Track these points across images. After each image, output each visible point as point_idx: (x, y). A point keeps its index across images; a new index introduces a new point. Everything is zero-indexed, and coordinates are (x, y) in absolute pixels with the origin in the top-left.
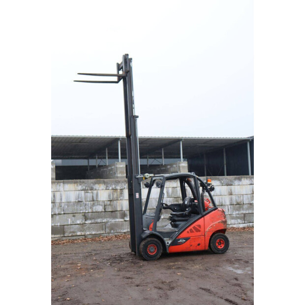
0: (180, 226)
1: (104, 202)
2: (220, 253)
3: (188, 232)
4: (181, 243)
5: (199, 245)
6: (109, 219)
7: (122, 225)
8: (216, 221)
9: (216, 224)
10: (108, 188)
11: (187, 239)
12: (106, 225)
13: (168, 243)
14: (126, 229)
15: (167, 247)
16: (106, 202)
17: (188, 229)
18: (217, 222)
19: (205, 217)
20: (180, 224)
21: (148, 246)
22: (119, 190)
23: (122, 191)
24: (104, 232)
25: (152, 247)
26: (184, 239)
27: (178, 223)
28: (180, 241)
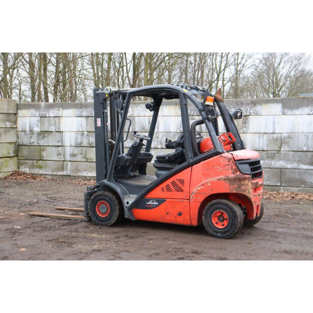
2: (218, 237)
3: (163, 189)
4: (151, 207)
5: (180, 214)
8: (213, 176)
9: (212, 183)
11: (161, 201)
13: (128, 203)
15: (126, 209)
17: (164, 185)
18: (215, 179)
19: (194, 167)
21: (97, 202)
25: (103, 206)
26: (156, 201)
28: (149, 203)
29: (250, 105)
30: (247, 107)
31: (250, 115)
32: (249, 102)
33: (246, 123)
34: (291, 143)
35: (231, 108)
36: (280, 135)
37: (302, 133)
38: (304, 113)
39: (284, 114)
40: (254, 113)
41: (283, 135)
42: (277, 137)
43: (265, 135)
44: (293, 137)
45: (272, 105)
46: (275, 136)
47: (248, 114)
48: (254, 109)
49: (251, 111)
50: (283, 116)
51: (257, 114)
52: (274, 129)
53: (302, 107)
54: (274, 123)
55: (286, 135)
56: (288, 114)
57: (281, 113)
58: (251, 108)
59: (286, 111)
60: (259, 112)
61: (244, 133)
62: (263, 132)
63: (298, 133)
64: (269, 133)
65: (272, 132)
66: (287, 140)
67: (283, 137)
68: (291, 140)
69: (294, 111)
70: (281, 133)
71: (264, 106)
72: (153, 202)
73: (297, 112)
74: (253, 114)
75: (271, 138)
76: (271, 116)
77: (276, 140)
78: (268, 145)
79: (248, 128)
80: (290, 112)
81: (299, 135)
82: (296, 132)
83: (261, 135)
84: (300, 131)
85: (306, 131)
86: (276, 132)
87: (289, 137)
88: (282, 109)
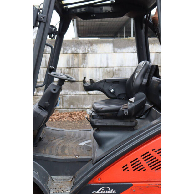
0: (109, 144)
1: (61, 69)
3: (125, 168)
6: (67, 91)
7: (85, 99)
10: (65, 51)
12: (64, 98)
14: (89, 104)
16: (63, 70)
17: (127, 160)
20: (110, 139)
22: (80, 54)
23: (86, 56)
24: (62, 107)
26: (112, 187)
27: (102, 134)
28: (98, 192)
29: (88, 45)
30: (86, 46)
31: (88, 53)
32: (87, 42)
33: (85, 59)
34: (120, 74)
35: (72, 47)
36: (112, 68)
37: (128, 66)
38: (129, 51)
39: (114, 52)
40: (92, 51)
41: (115, 68)
42: (110, 70)
43: (101, 69)
44: (122, 70)
45: (105, 44)
46: (108, 69)
47: (87, 52)
48: (91, 47)
49: (89, 50)
50: (114, 53)
51: (94, 52)
52: (108, 64)
53: (128, 46)
54: (107, 59)
55: (117, 69)
56: (117, 52)
57: (112, 52)
58: (89, 47)
59: (116, 49)
60: (95, 51)
61: (83, 67)
62: (99, 66)
63: (125, 67)
64: (103, 67)
65: (105, 66)
66: (117, 72)
67: (114, 70)
68: (120, 72)
69: (122, 50)
70: (113, 67)
71: (99, 45)
72: (105, 189)
73: (124, 50)
74: (90, 52)
75: (105, 71)
76: (105, 54)
77: (109, 72)
78: (103, 76)
79: (87, 63)
80: (119, 51)
81: (126, 68)
82: (124, 66)
83: (98, 69)
84: (127, 65)
85: (131, 65)
86: (109, 66)
87: (119, 70)
88: (113, 48)
